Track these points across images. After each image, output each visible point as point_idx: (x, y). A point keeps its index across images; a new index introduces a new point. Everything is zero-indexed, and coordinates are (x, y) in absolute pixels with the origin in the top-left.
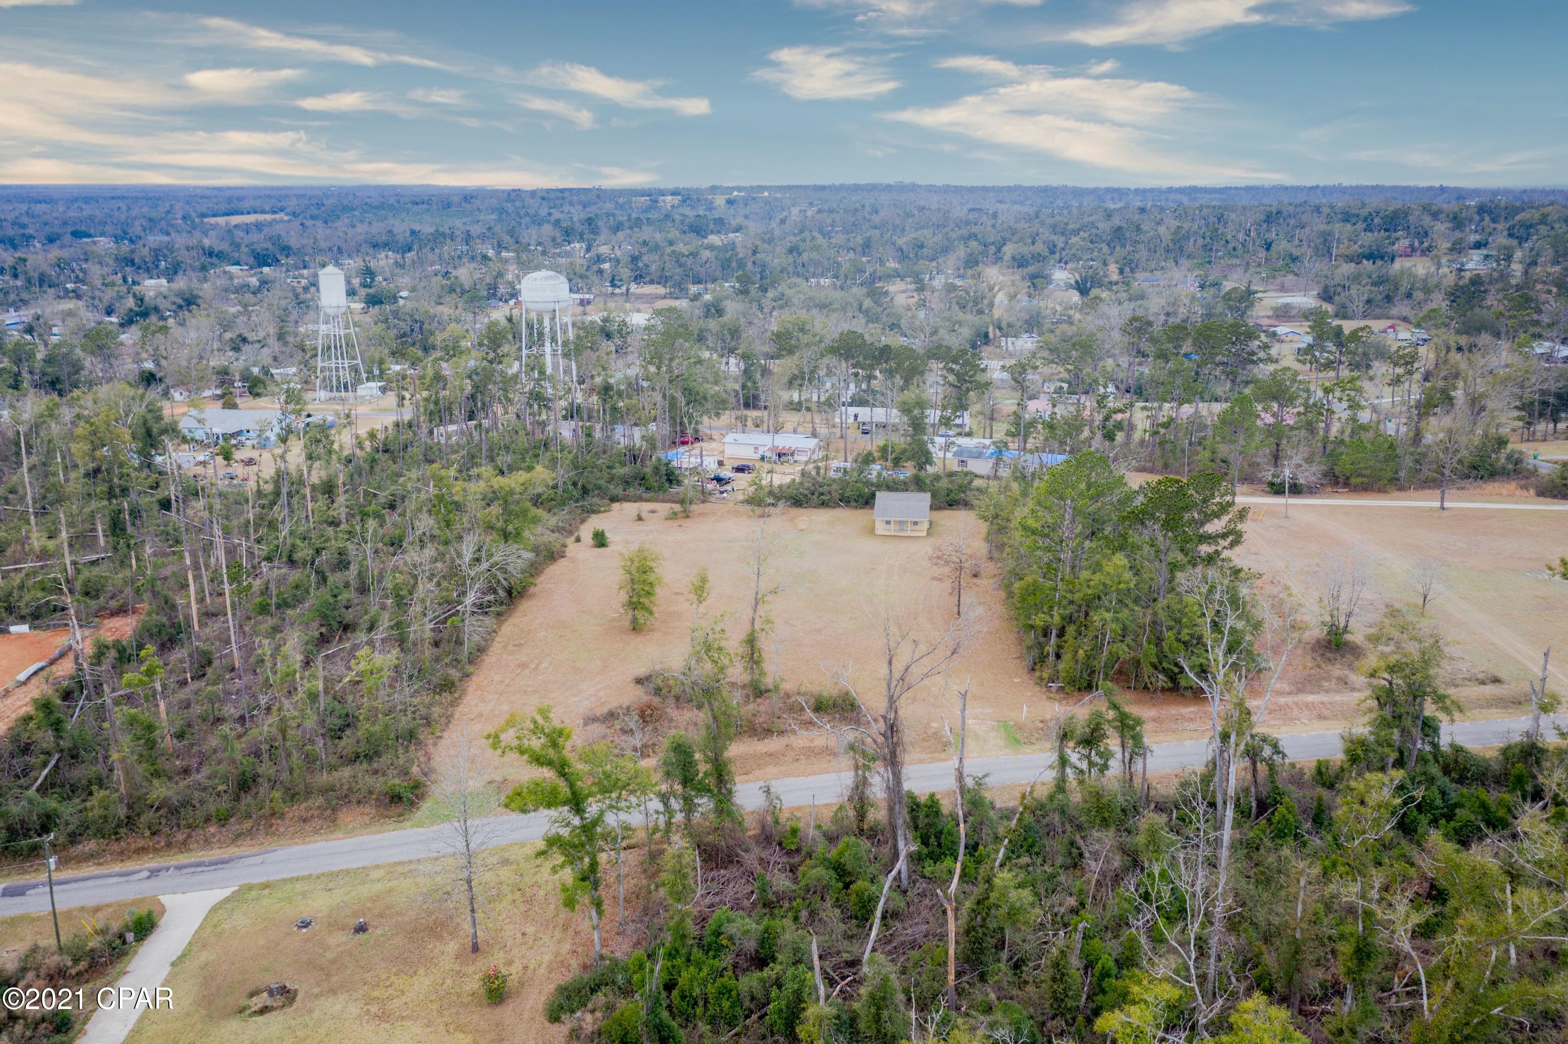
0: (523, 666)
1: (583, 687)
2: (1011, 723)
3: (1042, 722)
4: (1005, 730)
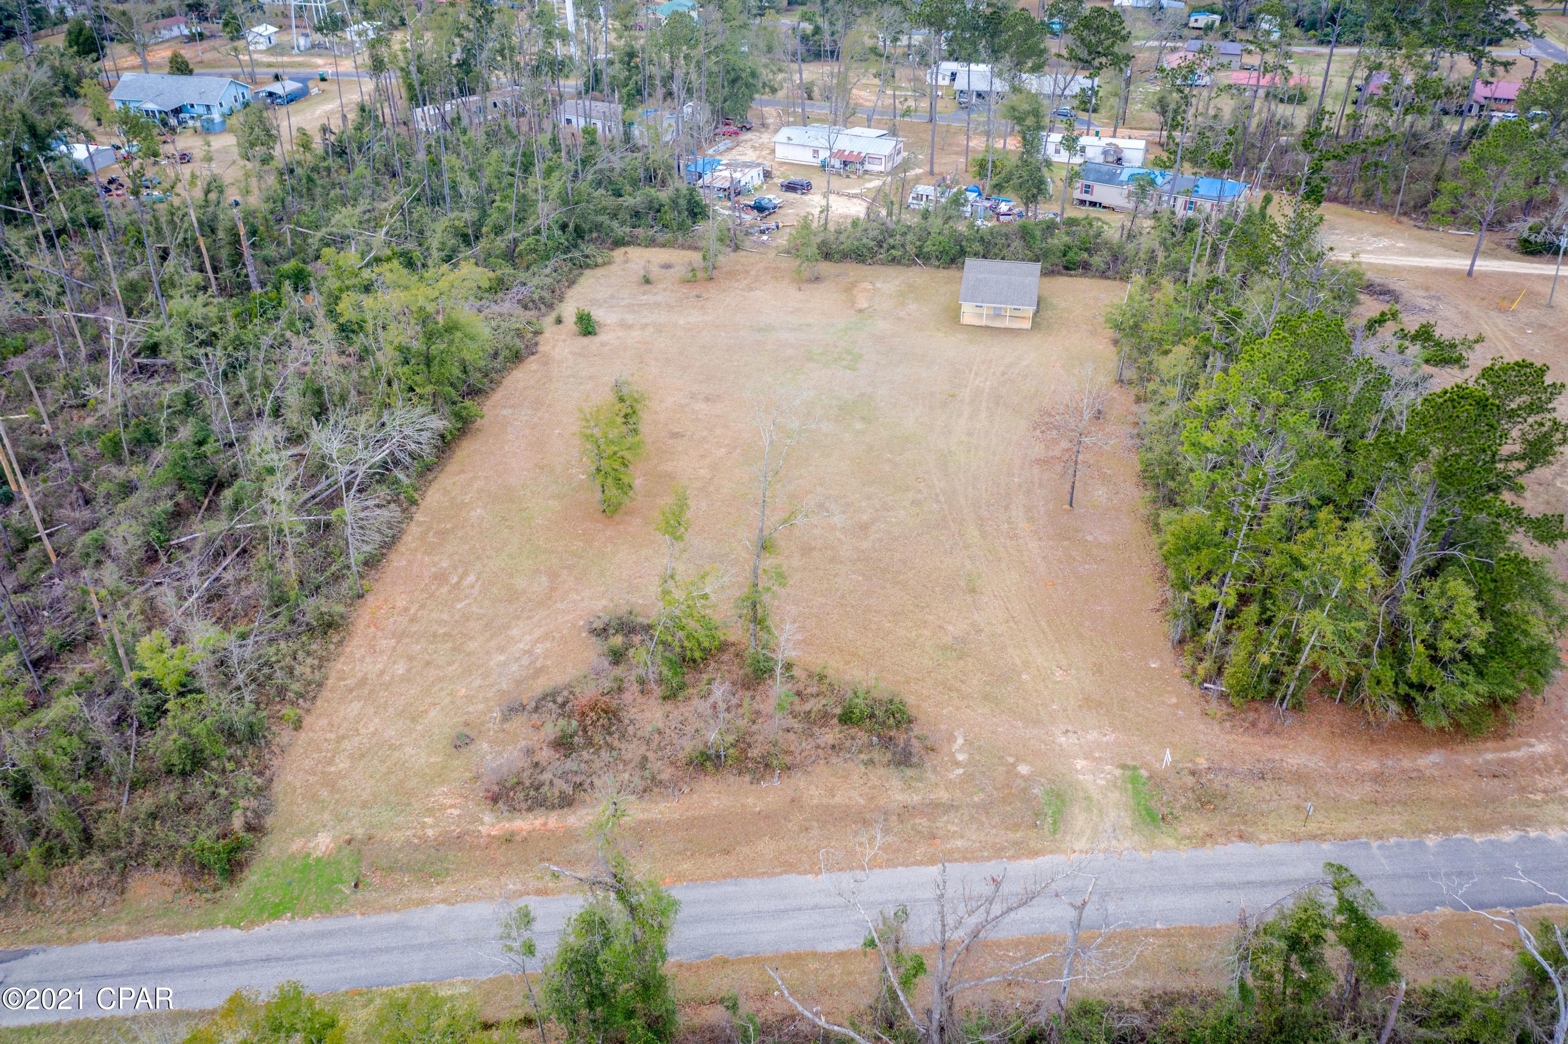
0: (441, 577)
1: (515, 632)
2: (1144, 773)
3: (1193, 773)
4: (1134, 788)
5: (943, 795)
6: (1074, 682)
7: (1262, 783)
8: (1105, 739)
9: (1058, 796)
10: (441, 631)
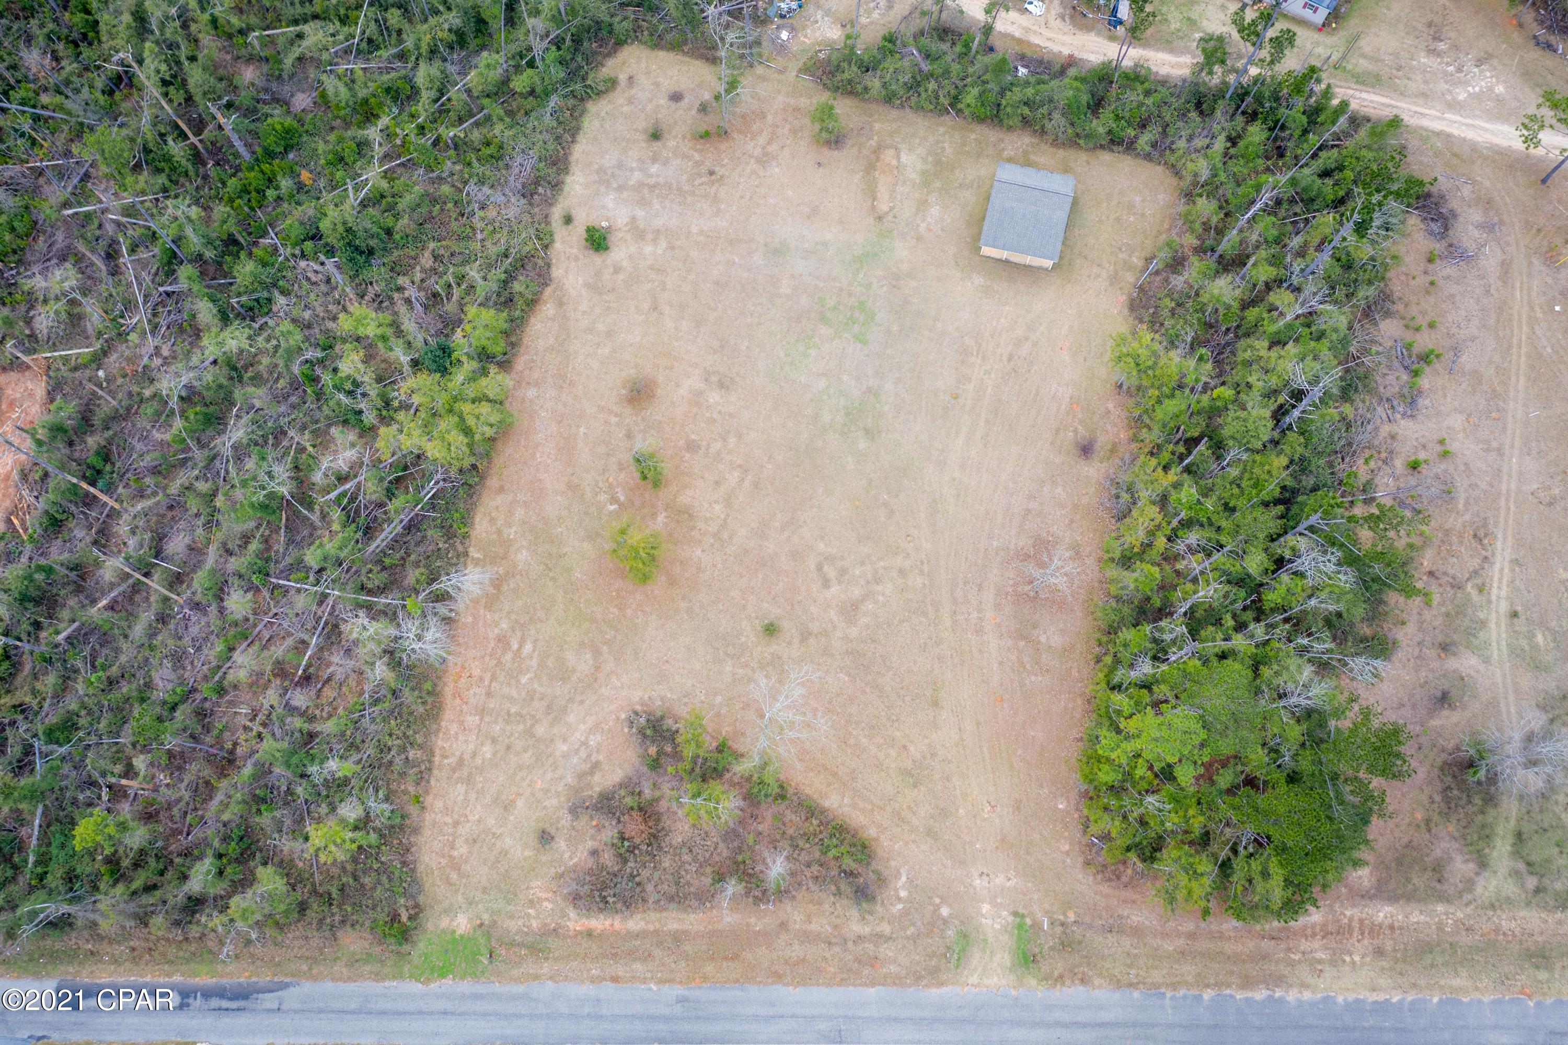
0: (503, 641)
1: (571, 718)
2: (1028, 921)
3: (1063, 924)
4: (1019, 934)
5: (886, 928)
6: (997, 820)
7: (1109, 935)
8: (1008, 884)
9: (965, 936)
10: (513, 710)
